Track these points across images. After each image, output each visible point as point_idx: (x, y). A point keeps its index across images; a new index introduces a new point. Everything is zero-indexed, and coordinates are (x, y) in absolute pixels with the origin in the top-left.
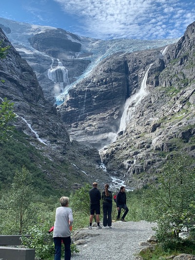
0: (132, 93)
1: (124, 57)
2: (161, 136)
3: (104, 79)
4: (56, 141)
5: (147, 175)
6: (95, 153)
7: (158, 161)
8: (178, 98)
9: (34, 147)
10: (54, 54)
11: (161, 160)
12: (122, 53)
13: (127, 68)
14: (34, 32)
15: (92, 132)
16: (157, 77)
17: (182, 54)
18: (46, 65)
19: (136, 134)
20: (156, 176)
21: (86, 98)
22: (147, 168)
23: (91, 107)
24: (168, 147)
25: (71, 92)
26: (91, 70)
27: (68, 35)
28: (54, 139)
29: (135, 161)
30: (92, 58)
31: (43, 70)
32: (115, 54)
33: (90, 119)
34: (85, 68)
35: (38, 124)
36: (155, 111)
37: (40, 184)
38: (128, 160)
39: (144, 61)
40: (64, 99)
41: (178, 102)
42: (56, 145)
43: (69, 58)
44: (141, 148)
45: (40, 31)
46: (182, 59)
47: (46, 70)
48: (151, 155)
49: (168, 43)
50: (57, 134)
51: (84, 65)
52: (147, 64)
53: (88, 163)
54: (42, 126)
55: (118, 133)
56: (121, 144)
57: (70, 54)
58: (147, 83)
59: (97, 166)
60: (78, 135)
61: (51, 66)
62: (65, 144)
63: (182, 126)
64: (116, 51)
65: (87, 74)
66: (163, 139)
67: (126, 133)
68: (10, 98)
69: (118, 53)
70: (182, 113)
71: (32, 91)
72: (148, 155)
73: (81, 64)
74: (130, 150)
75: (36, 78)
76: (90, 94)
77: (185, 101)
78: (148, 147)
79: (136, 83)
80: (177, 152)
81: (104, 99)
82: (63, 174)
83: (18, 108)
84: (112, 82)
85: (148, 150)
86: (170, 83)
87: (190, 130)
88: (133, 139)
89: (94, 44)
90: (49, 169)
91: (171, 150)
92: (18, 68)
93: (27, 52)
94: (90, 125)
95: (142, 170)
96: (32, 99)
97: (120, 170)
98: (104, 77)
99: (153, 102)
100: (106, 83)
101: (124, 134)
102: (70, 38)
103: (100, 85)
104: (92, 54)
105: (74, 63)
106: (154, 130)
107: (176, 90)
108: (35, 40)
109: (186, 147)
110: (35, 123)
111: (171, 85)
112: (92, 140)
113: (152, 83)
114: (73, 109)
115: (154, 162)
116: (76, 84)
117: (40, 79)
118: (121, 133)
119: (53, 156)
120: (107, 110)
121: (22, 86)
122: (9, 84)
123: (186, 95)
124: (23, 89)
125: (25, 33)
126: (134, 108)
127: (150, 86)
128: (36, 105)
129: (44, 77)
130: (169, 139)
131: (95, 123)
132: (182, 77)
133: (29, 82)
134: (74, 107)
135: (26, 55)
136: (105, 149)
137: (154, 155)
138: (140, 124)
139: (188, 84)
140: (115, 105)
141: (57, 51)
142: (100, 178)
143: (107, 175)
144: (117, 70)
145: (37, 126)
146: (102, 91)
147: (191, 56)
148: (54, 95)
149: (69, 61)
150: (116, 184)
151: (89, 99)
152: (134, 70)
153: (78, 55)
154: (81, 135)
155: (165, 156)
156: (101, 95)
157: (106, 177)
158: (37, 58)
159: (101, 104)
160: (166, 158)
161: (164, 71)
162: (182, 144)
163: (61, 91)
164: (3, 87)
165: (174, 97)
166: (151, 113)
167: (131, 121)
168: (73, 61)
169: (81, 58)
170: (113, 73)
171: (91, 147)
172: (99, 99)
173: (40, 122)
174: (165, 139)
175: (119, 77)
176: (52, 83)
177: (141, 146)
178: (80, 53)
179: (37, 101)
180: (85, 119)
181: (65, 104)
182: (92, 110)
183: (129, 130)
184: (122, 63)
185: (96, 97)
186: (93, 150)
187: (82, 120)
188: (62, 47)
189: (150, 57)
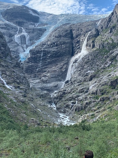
0: (76, 53)
1: (70, 27)
2: (96, 84)
3: (55, 42)
4: (19, 87)
5: (85, 112)
6: (48, 96)
7: (93, 102)
8: (108, 57)
9: (3, 91)
10: (20, 24)
11: (95, 101)
12: (69, 24)
13: (72, 35)
14: (5, 8)
15: (47, 81)
16: (93, 42)
17: (111, 25)
18: (14, 32)
19: (78, 83)
20: (91, 113)
21: (43, 56)
22: (85, 107)
23: (46, 63)
24: (101, 92)
25: (30, 51)
26: (47, 36)
27: (30, 10)
28: (17, 85)
29: (77, 102)
30: (47, 27)
31: (11, 36)
32: (64, 25)
33: (45, 71)
34: (42, 35)
35: (6, 74)
36: (91, 66)
37: (5, 119)
38: (72, 102)
39: (84, 30)
40: (26, 57)
41: (108, 59)
42: (19, 90)
43: (31, 27)
44: (81, 93)
45: (9, 7)
46: (111, 29)
47: (13, 35)
48: (88, 98)
49: (102, 17)
50: (20, 82)
51: (41, 32)
52: (87, 32)
53: (42, 103)
54: (9, 76)
55: (65, 82)
56: (67, 89)
57: (32, 24)
58: (87, 45)
59: (49, 106)
60: (36, 83)
61: (17, 32)
62: (26, 89)
63: (111, 76)
66: (97, 86)
67: (71, 82)
69: (66, 24)
70: (111, 68)
71: (2, 50)
72: (86, 98)
73: (39, 32)
74: (73, 94)
75: (5, 41)
76: (45, 53)
77: (113, 59)
78: (87, 92)
79: (78, 46)
80: (107, 96)
81: (55, 57)
82: (23, 111)
84: (61, 45)
85: (87, 94)
86: (103, 46)
87: (116, 79)
88: (75, 86)
89: (48, 17)
90: (13, 108)
91: (103, 94)
94: (45, 76)
95: (82, 109)
96: (2, 56)
97: (65, 109)
98: (56, 41)
99: (90, 60)
100: (57, 45)
101: (70, 82)
102: (31, 12)
103: (52, 47)
104: (47, 24)
105: (34, 30)
106: (91, 79)
107: (107, 51)
108: (6, 14)
109: (113, 92)
110: (4, 74)
111: (103, 47)
112: (46, 86)
113: (90, 46)
114: (33, 64)
115: (90, 103)
116: (35, 46)
117: (9, 42)
118: (67, 82)
119: (16, 98)
120: (57, 65)
123: (114, 54)
126: (77, 64)
127: (89, 48)
128: (5, 61)
129: (12, 40)
130: (102, 86)
131: (48, 75)
132: (111, 42)
134: (34, 63)
136: (56, 93)
137: (90, 98)
138: (81, 75)
139: (115, 47)
140: (63, 62)
141: (21, 22)
142: (51, 115)
143: (56, 112)
144: (65, 36)
145: (5, 76)
146: (54, 51)
147: (117, 26)
148: (19, 53)
149: (30, 29)
150: (63, 119)
151: (45, 57)
152: (77, 36)
154: (39, 83)
155: (98, 98)
156: (53, 54)
157: (56, 113)
158: (7, 27)
159: (53, 61)
160: (99, 100)
161: (98, 38)
162: (111, 90)
163: (24, 51)
165: (105, 56)
166: (89, 68)
167: (74, 73)
168: (34, 29)
169: (39, 27)
170: (62, 38)
171: (46, 92)
172: (52, 57)
173: (8, 73)
174: (98, 86)
175: (66, 41)
176: (18, 45)
177: (82, 91)
178: (38, 23)
179: (6, 57)
180: (42, 71)
181: (27, 60)
182: (47, 65)
183: (73, 80)
184: (69, 31)
185: (49, 55)
186: (46, 94)
187: (39, 72)
188: (25, 19)
189: (88, 27)
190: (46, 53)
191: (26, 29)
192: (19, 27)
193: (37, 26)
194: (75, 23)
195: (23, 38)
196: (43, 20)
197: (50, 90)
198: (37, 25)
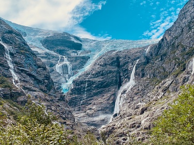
0: (124, 82)
1: (117, 54)
2: (148, 118)
3: (101, 71)
4: (65, 123)
6: (96, 132)
7: (147, 138)
8: (160, 87)
10: (61, 52)
12: (114, 51)
13: (119, 63)
14: (45, 35)
15: (92, 114)
16: (143, 70)
17: (162, 52)
18: (55, 61)
19: (128, 116)
21: (87, 87)
23: (90, 94)
25: (74, 82)
27: (71, 37)
28: (63, 121)
29: (128, 138)
31: (52, 65)
32: (109, 52)
33: (90, 104)
34: (85, 63)
35: (51, 109)
36: (142, 97)
38: (123, 138)
39: (132, 58)
41: (160, 90)
42: (66, 126)
43: (73, 55)
44: (133, 128)
45: (49, 34)
46: (162, 56)
47: (55, 65)
48: (141, 133)
50: (66, 117)
51: (84, 60)
52: (135, 60)
54: (55, 111)
55: (113, 115)
56: (117, 124)
57: (74, 52)
58: (136, 74)
63: (164, 109)
64: (110, 49)
65: (87, 67)
67: (120, 115)
68: (30, 90)
69: (111, 51)
70: (164, 100)
72: (138, 134)
73: (82, 60)
77: (166, 90)
78: (138, 127)
79: (126, 75)
81: (101, 88)
83: (36, 97)
84: (108, 74)
85: (139, 129)
86: (154, 75)
88: (126, 120)
89: (92, 44)
92: (35, 65)
93: (39, 51)
94: (90, 109)
96: (46, 90)
99: (140, 90)
100: (102, 75)
101: (118, 116)
102: (73, 39)
103: (98, 76)
104: (90, 51)
105: (77, 59)
106: (142, 112)
107: (158, 81)
110: (49, 109)
111: (154, 77)
113: (139, 75)
114: (77, 96)
115: (143, 139)
118: (116, 115)
120: (103, 96)
121: (38, 79)
122: (28, 78)
123: (166, 85)
124: (39, 82)
125: (37, 36)
126: (125, 95)
127: (138, 77)
128: (49, 94)
129: (53, 70)
131: (94, 107)
132: (162, 71)
133: (43, 76)
134: (78, 94)
135: (38, 54)
136: (104, 128)
137: (143, 133)
138: (131, 108)
139: (167, 76)
140: (110, 92)
141: (63, 50)
144: (111, 64)
145: (51, 111)
146: (99, 81)
147: (169, 54)
148: (61, 84)
149: (73, 58)
151: (89, 88)
152: (124, 65)
153: (80, 53)
154: (83, 117)
156: (99, 84)
158: (47, 56)
159: (99, 92)
161: (148, 65)
163: (67, 82)
164: (24, 81)
165: (157, 86)
166: (139, 99)
167: (123, 105)
168: (76, 57)
169: (82, 55)
170: (108, 66)
171: (93, 127)
172: (97, 87)
173: (53, 108)
174: (151, 121)
175: (113, 70)
176: (60, 75)
177: (133, 126)
178: (81, 51)
179: (50, 90)
180: (86, 103)
181: (70, 92)
182: (92, 96)
183: (122, 113)
184: (115, 59)
185: (94, 86)
186: (93, 129)
187: (84, 104)
188: (67, 47)
189: (137, 54)
190: (91, 83)
191: (68, 57)
192: (60, 56)
193: (80, 54)
194: (122, 50)
195: (65, 67)
196: (85, 46)
197: (96, 125)
198: (79, 52)
